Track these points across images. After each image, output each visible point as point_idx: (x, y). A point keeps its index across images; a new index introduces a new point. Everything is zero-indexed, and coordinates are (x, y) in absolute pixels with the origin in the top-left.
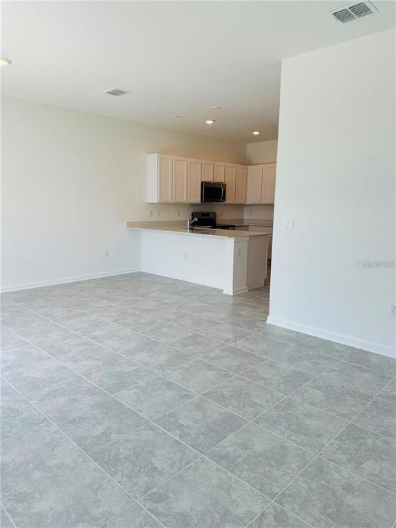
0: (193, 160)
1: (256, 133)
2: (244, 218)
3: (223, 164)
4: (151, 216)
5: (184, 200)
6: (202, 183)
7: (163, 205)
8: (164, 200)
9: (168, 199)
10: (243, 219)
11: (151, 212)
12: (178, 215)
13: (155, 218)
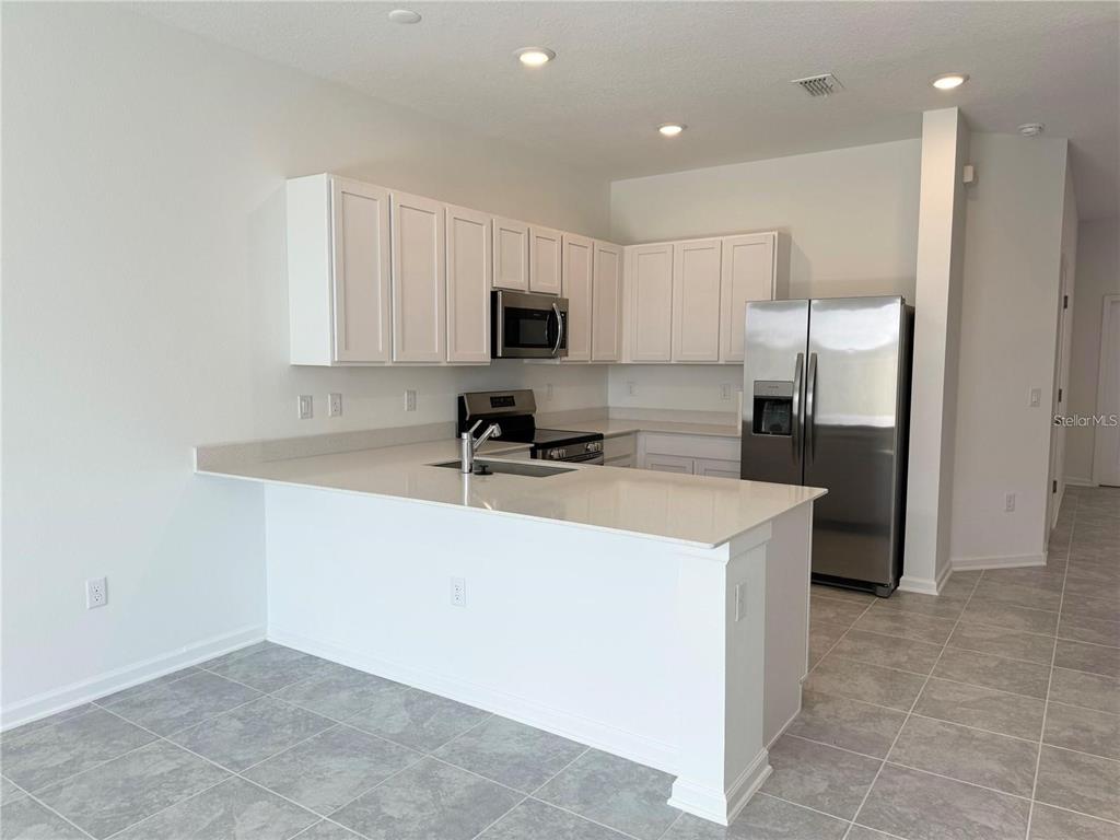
0: (463, 212)
1: (671, 131)
2: (611, 403)
3: (555, 233)
4: (308, 414)
5: (434, 350)
6: (494, 295)
7: (351, 374)
8: (359, 355)
9: (377, 349)
10: (606, 409)
11: (307, 400)
12: (412, 407)
13: (325, 423)
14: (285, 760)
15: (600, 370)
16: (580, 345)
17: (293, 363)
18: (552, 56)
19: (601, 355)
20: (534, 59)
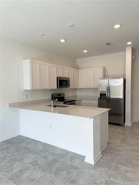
0: (52, 65)
1: (85, 51)
2: (77, 95)
3: (67, 68)
4: (27, 98)
5: (47, 87)
6: (57, 78)
7: (34, 91)
8: (35, 88)
9: (38, 87)
11: (27, 95)
12: (44, 96)
14: (22, 155)
15: (75, 90)
16: (72, 86)
17: (24, 89)
18: (65, 40)
19: (75, 87)
20: (63, 41)
